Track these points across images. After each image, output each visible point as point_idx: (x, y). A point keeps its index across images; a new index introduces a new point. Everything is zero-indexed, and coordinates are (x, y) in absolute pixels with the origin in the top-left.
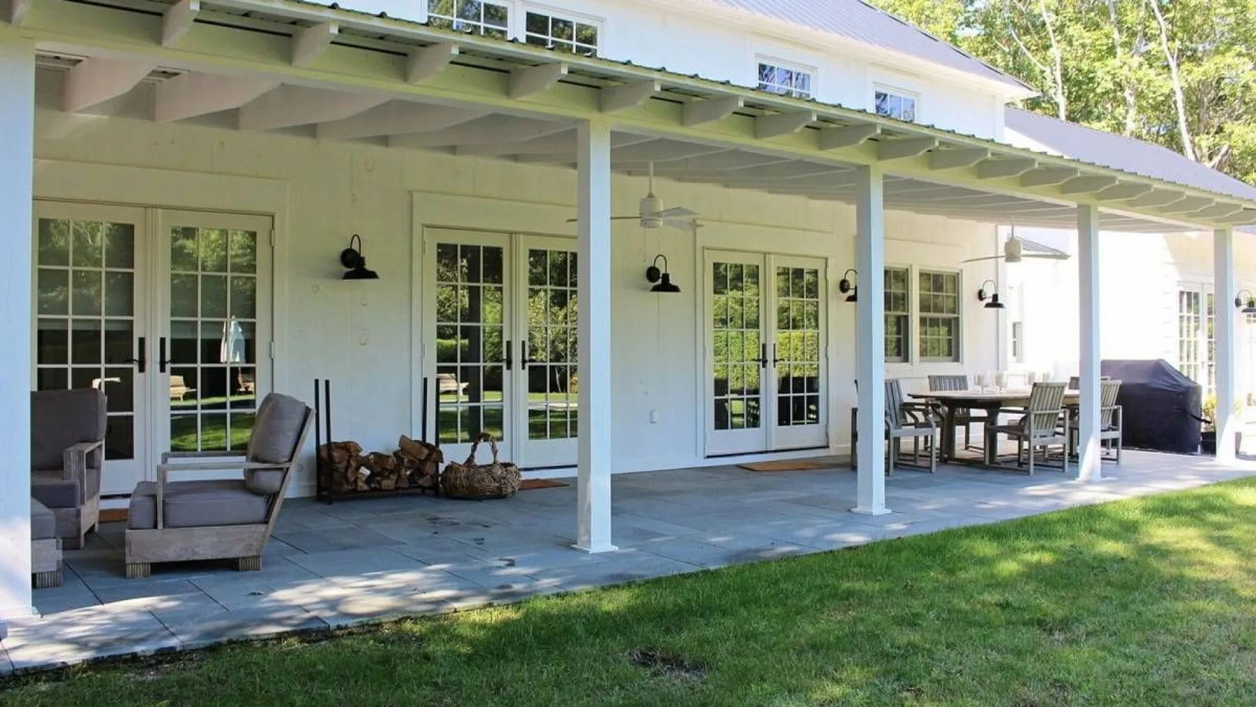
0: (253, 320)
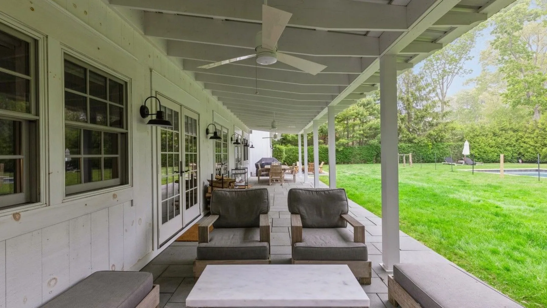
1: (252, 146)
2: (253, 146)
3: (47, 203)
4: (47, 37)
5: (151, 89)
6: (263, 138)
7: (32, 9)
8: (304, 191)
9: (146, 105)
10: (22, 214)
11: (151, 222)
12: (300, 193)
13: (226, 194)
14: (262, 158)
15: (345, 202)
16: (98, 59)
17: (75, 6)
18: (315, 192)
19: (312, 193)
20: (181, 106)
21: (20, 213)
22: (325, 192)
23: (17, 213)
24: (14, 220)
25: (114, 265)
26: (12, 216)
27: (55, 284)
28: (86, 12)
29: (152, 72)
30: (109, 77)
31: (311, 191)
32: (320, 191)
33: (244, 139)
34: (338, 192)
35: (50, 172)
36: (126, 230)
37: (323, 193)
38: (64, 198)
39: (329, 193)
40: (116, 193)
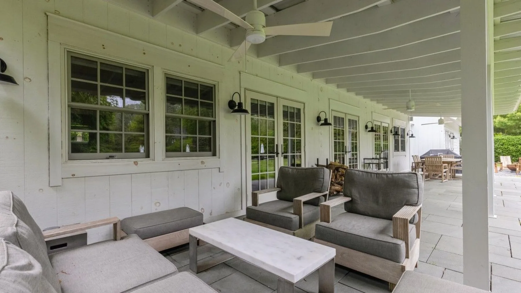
0: (300, 139)
1: (412, 135)
2: (414, 136)
3: (154, 159)
4: (153, 67)
5: (240, 87)
6: (422, 125)
7: (144, 54)
8: (361, 173)
9: (233, 100)
10: (139, 162)
11: (240, 188)
12: (356, 174)
13: (288, 171)
14: (431, 150)
15: (416, 191)
16: (189, 72)
17: (172, 43)
18: (376, 175)
19: (371, 175)
20: (277, 97)
21: (138, 162)
22: (388, 175)
23: (136, 162)
24: (135, 165)
25: (202, 209)
26: (133, 162)
27: (159, 205)
28: (180, 45)
29: (241, 74)
30: (199, 83)
31: (369, 173)
32: (381, 174)
33: (395, 127)
34: (406, 177)
35: (155, 142)
36: (214, 188)
37: (385, 176)
38: (165, 158)
39: (393, 177)
40: (204, 161)
